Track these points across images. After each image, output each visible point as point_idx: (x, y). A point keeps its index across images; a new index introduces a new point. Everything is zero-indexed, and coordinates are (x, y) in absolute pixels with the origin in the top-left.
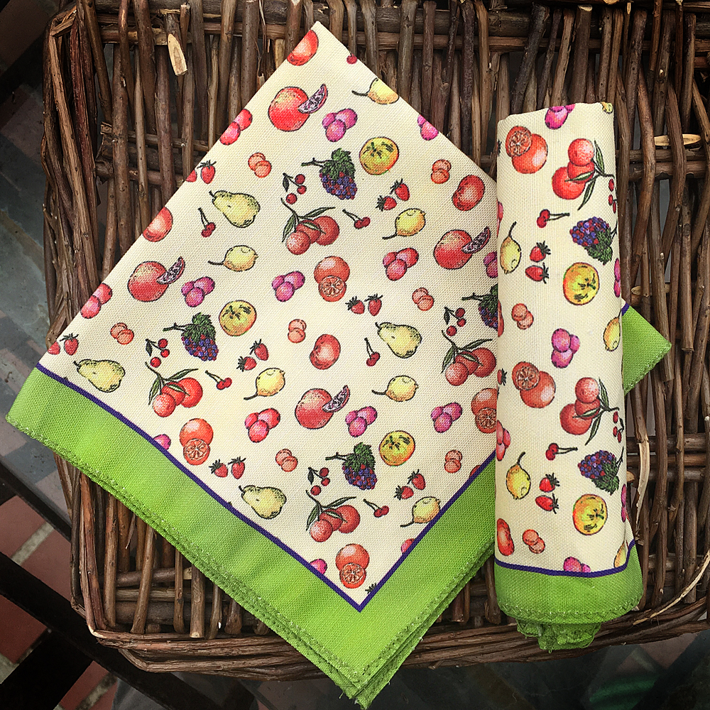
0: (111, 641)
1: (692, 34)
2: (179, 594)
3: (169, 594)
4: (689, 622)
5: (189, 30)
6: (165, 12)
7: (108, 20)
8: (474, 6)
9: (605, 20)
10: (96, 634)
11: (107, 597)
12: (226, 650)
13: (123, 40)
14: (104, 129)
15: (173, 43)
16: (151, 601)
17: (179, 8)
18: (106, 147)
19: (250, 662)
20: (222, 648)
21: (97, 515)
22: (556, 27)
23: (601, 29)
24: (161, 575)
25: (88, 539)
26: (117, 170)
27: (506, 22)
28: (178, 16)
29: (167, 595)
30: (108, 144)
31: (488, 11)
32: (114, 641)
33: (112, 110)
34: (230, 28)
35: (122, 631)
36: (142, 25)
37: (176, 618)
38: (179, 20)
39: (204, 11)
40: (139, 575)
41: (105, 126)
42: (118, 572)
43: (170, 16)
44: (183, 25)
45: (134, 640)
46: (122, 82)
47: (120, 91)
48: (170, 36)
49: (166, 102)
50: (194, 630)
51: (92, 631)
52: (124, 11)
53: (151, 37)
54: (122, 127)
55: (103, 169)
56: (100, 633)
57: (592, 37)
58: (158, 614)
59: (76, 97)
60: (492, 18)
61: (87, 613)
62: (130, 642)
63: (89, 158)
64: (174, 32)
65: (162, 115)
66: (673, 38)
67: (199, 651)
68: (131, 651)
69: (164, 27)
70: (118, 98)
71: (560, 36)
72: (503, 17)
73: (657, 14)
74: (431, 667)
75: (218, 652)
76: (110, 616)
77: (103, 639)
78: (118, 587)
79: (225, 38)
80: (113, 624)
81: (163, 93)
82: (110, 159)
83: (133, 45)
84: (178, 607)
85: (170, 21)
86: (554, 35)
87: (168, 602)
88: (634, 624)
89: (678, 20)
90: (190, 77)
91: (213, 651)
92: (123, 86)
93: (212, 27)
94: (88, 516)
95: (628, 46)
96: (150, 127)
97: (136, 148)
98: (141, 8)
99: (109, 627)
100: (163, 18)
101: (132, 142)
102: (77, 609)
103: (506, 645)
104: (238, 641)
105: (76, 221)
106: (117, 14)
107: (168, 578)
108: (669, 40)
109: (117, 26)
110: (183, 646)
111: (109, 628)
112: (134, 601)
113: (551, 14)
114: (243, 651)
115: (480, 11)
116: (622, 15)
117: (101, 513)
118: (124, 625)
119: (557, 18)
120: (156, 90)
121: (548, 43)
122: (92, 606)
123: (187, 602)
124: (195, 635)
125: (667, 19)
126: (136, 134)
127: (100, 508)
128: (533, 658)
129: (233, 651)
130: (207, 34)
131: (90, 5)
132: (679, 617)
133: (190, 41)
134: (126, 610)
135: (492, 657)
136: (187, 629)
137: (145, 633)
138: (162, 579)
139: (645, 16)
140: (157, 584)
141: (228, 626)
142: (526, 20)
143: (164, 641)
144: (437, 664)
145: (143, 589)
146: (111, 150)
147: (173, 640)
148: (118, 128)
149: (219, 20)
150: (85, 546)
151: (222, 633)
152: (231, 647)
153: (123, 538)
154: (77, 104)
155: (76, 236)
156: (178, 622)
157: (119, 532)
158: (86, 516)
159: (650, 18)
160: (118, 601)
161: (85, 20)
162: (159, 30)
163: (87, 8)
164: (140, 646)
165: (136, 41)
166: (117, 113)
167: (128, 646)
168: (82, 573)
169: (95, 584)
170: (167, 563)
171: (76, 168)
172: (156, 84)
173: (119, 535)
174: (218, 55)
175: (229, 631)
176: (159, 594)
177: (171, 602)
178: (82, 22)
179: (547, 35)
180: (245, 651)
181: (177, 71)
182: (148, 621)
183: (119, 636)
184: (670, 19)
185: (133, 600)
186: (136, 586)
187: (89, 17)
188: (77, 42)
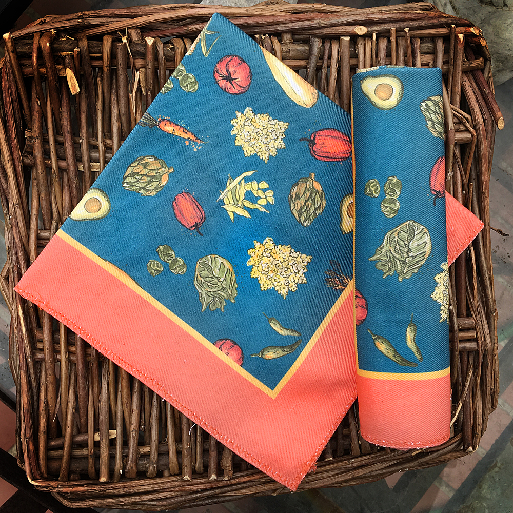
0: (44, 487)
1: (418, 51)
2: (91, 451)
3: (85, 452)
4: (451, 451)
5: (81, 65)
6: (64, 54)
7: (26, 62)
8: (271, 40)
9: (359, 45)
10: (33, 483)
11: (41, 456)
12: (126, 489)
13: (36, 74)
14: (27, 134)
15: (69, 74)
16: (71, 457)
17: (73, 51)
18: (29, 145)
19: (144, 497)
20: (123, 489)
21: (32, 398)
22: (327, 52)
23: (357, 51)
24: (79, 438)
25: (26, 416)
26: (36, 160)
27: (293, 50)
28: (72, 56)
29: (83, 453)
30: (29, 143)
31: (281, 44)
32: (46, 487)
33: (31, 121)
34: (108, 63)
35: (52, 480)
36: (48, 64)
37: (90, 469)
38: (73, 59)
39: (90, 52)
40: (63, 440)
41: (28, 132)
42: (48, 438)
43: (67, 57)
44: (76, 62)
45: (61, 485)
46: (38, 102)
47: (36, 108)
48: (68, 69)
49: (67, 113)
50: (102, 476)
51: (30, 480)
52: (35, 55)
53: (55, 72)
54: (38, 132)
55: (27, 161)
56: (36, 481)
57: (351, 57)
58: (76, 466)
59: (7, 113)
60: (284, 48)
61: (27, 468)
62: (58, 487)
63: (17, 154)
64: (70, 67)
65: (66, 123)
66: (405, 55)
67: (107, 491)
68: (60, 493)
69: (64, 64)
70: (35, 112)
71: (330, 57)
72: (291, 47)
73: (393, 39)
74: (273, 494)
75: (121, 491)
76: (43, 469)
77: (39, 486)
78: (48, 449)
79: (105, 69)
80: (45, 475)
81: (65, 108)
82: (31, 154)
83: (43, 77)
84: (91, 460)
85: (67, 60)
86: (326, 57)
87: (84, 458)
88: (413, 454)
89: (407, 42)
90: (83, 96)
91: (117, 490)
92: (38, 104)
93: (97, 63)
94: (26, 400)
95: (376, 61)
96: (58, 130)
97: (49, 145)
98: (47, 52)
99: (43, 477)
100: (63, 58)
101: (45, 141)
102: (22, 466)
104: (135, 483)
105: (10, 196)
106: (30, 58)
107: (83, 441)
108: (403, 56)
109: (32, 65)
110: (96, 488)
111: (43, 478)
112: (60, 458)
113: (323, 43)
114: (138, 490)
115: (275, 44)
116: (370, 41)
117: (35, 398)
118: (52, 475)
119: (327, 45)
120: (61, 106)
121: (323, 63)
122: (30, 463)
123: (97, 457)
124: (103, 479)
125: (400, 42)
126: (48, 136)
127: (35, 394)
128: (345, 484)
129: (131, 490)
130: (94, 67)
131: (13, 52)
132: (444, 448)
133: (82, 73)
134: (55, 464)
135: (315, 484)
136: (98, 475)
137: (69, 481)
138: (80, 441)
139: (385, 41)
140: (75, 445)
141: (127, 472)
142: (307, 48)
143: (82, 485)
144: (278, 491)
145: (66, 449)
146: (32, 147)
147: (88, 485)
148: (35, 132)
149: (101, 58)
150: (24, 421)
151: (123, 478)
152: (130, 487)
153: (52, 414)
154: (7, 118)
155: (11, 206)
156: (92, 471)
157: (49, 410)
159: (389, 41)
160: (48, 459)
161: (10, 62)
162: (61, 66)
163: (11, 54)
164: (65, 490)
165: (45, 74)
166: (35, 122)
167: (57, 490)
168: (22, 440)
169: (31, 447)
170: (83, 430)
171: (8, 161)
172: (61, 102)
173: (49, 412)
174: (102, 81)
175: (128, 475)
176: (78, 452)
177: (86, 458)
178: (8, 64)
179: (321, 57)
180: (140, 490)
181: (73, 92)
182: (70, 472)
183: (50, 483)
184: (402, 42)
185: (60, 457)
186: (61, 448)
187: (13, 60)
188: (6, 77)
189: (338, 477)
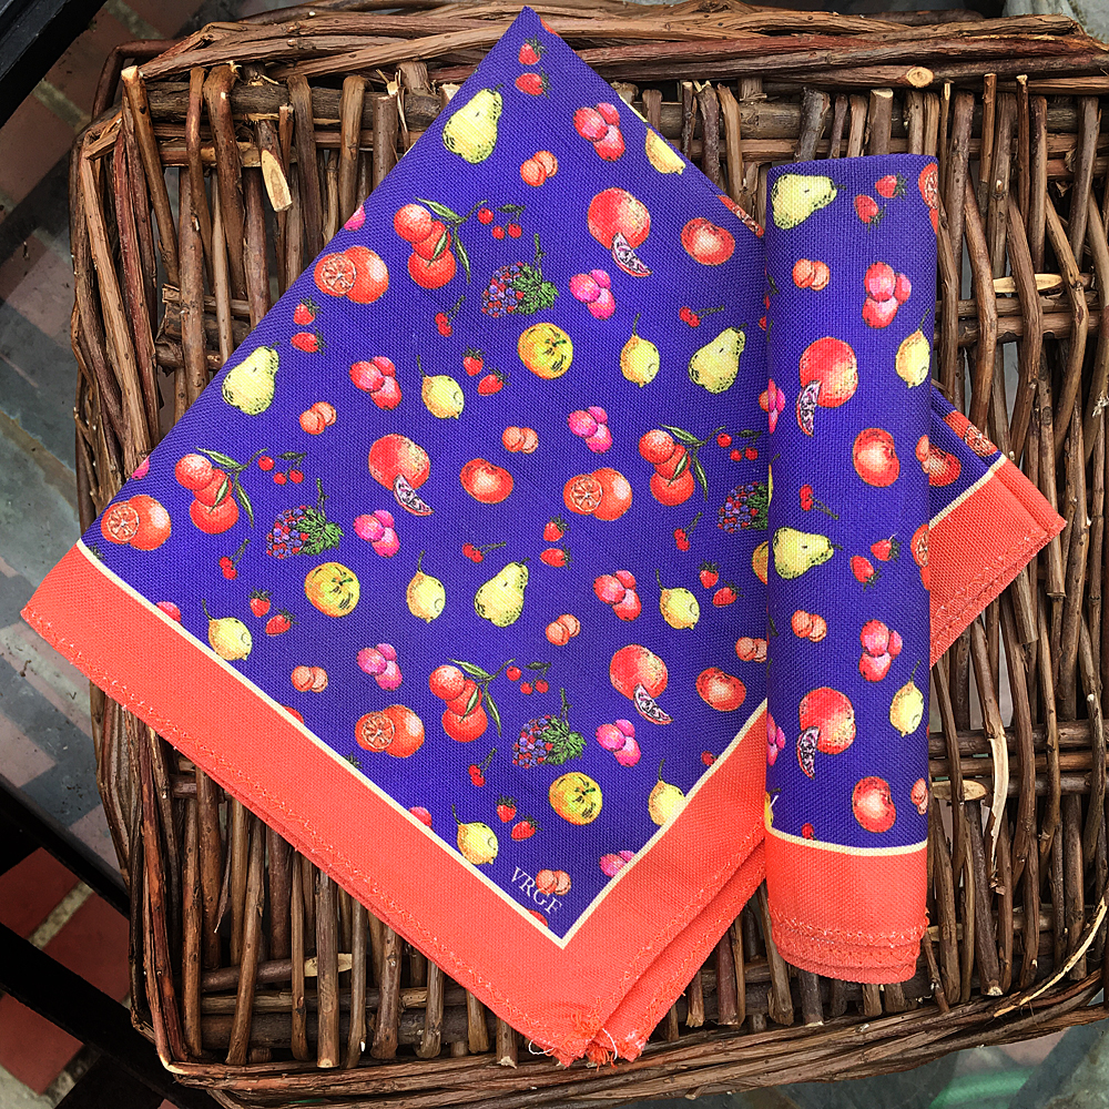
0: (194, 1078)
1: (1042, 127)
2: (299, 999)
3: (282, 1000)
4: (1077, 1008)
5: (293, 144)
6: (255, 118)
7: (168, 132)
8: (718, 95)
9: (912, 110)
10: (172, 1069)
11: (188, 1011)
12: (374, 1084)
13: (194, 162)
14: (168, 295)
15: (270, 164)
16: (255, 1013)
17: (278, 111)
18: (171, 321)
19: (411, 1101)
20: (368, 1082)
21: (168, 883)
22: (840, 123)
23: (906, 123)
24: (272, 971)
25: (157, 920)
26: (189, 355)
27: (766, 118)
28: (276, 123)
29: (280, 1002)
30: (174, 317)
31: (739, 102)
32: (200, 1078)
33: (178, 266)
34: (355, 139)
35: (211, 1062)
36: (222, 139)
37: (295, 1039)
38: (277, 129)
39: (315, 115)
40: (235, 973)
41: (169, 289)
42: (204, 970)
43: (264, 124)
44: (284, 137)
45: (232, 1074)
46: (193, 224)
47: (190, 239)
48: (265, 153)
49: (260, 251)
50: (324, 1055)
51: (165, 1064)
52: (194, 119)
53: (237, 155)
54: (195, 291)
55: (168, 355)
56: (179, 1066)
57: (893, 136)
58: (267, 1032)
59: (125, 248)
60: (745, 112)
61: (158, 1036)
62: (225, 1079)
63: (145, 339)
64: (270, 147)
65: (255, 271)
66: (1015, 134)
67: (332, 1088)
68: (228, 1092)
69: (256, 140)
70: (187, 247)
71: (846, 135)
72: (763, 110)
73: (989, 99)
74: (688, 1096)
75: (362, 1088)
76: (193, 1038)
77: (183, 1076)
78: (204, 992)
79: (347, 153)
80: (197, 1051)
81: (255, 239)
82: (178, 340)
83: (209, 169)
84: (298, 1021)
85: (264, 131)
86: (838, 135)
87: (281, 1013)
88: (996, 1015)
89: (1020, 107)
90: (296, 213)
91: (354, 1087)
92: (194, 229)
93: (327, 138)
94: (156, 884)
95: (948, 147)
96: (237, 289)
97: (216, 321)
98: (220, 113)
99: (192, 1056)
100: (253, 127)
101: (210, 312)
102: (142, 1028)
103: (803, 1057)
104: (394, 1070)
105: (128, 434)
106: (183, 123)
107: (279, 976)
108: (1008, 138)
109: (184, 140)
110: (308, 1082)
111: (193, 1059)
112: (230, 1013)
113: (832, 104)
114: (400, 1086)
115: (727, 103)
116: (937, 102)
117: (175, 879)
118: (214, 1052)
119: (841, 109)
120: (244, 233)
121: (830, 147)
122: (164, 1026)
123: (312, 1012)
124: (325, 1063)
125: (1003, 105)
126: (216, 300)
127: (174, 871)
128: (844, 1075)
129: (384, 1085)
130: (320, 149)
131: (143, 111)
132: (1062, 1002)
133: (294, 160)
134: (217, 1028)
135: (783, 1076)
136: (313, 1052)
137: (248, 1063)
138: (274, 977)
139: (971, 102)
140: (263, 986)
141: (376, 1047)
142: (796, 113)
143: (278, 1074)
144: (698, 1091)
145: (242, 995)
146: (179, 327)
147: (291, 1073)
148: (189, 292)
149: (338, 128)
150: (151, 932)
151: (368, 1059)
152: (382, 1081)
153: (210, 917)
154: (126, 259)
155: (128, 456)
156: (299, 1042)
157: (204, 907)
158: (152, 884)
159: (979, 102)
160: (204, 1014)
161: (136, 133)
162: (248, 145)
163: (139, 115)
164: (240, 1084)
165: (213, 162)
166: (186, 269)
167: (222, 1084)
168: (148, 973)
169: (168, 990)
170: (278, 952)
171: (126, 355)
172: (245, 226)
173: (204, 912)
174: (337, 179)
175: (378, 1054)
176: (268, 1001)
177: (286, 1013)
178: (130, 137)
179: (827, 135)
180: (404, 1086)
181: (277, 206)
182: (251, 1044)
183: (208, 1070)
184: (1009, 106)
185: (228, 1011)
186: (232, 990)
187: (141, 128)
188: (124, 167)
189: (832, 1063)
